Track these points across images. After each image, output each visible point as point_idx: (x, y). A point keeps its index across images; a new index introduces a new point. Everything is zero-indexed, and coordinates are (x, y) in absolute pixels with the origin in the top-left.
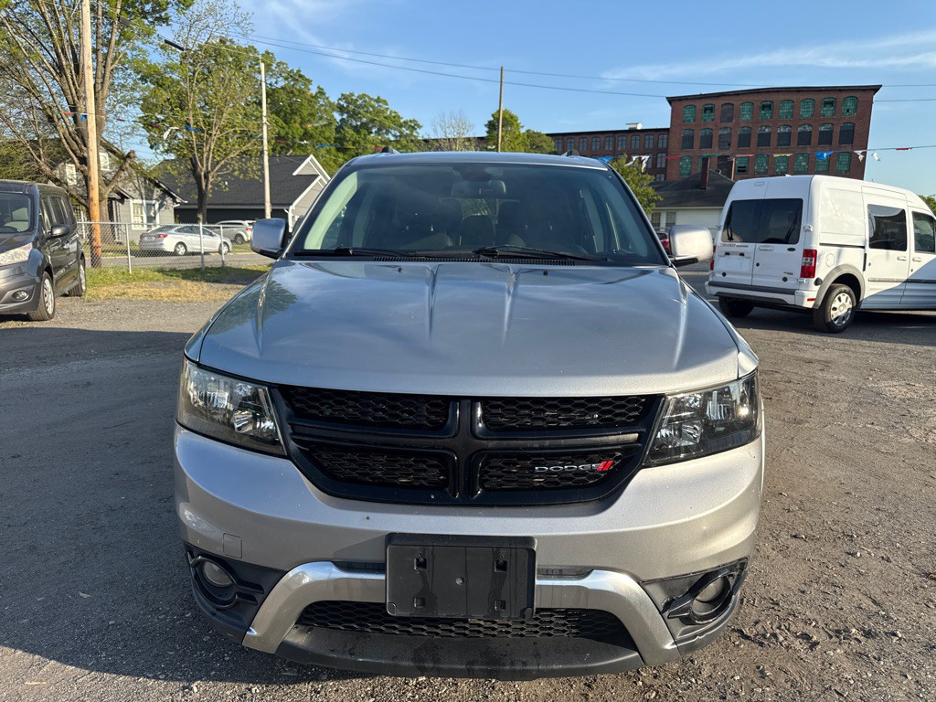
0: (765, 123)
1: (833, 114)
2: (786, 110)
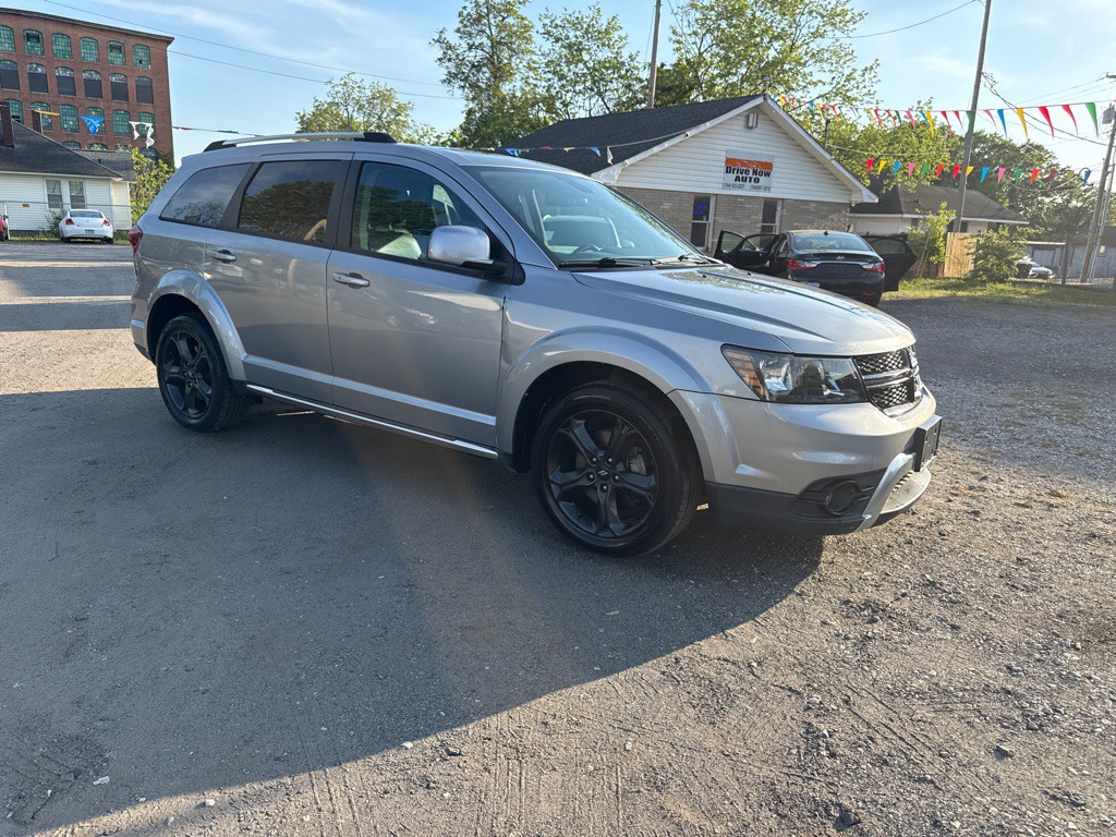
1: (125, 63)
2: (60, 46)
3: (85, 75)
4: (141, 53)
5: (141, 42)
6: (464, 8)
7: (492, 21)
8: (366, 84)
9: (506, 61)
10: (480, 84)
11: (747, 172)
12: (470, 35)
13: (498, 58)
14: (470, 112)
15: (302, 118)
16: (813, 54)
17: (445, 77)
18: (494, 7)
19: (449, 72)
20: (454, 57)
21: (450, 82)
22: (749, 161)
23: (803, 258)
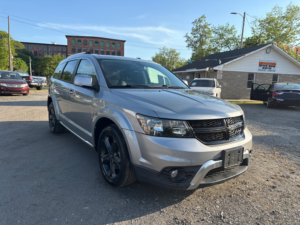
0: (97, 47)
1: (115, 47)
2: (102, 44)
3: (107, 50)
4: (119, 45)
5: (119, 42)
6: (193, 27)
7: (201, 30)
8: (169, 49)
9: (204, 40)
10: (197, 46)
11: (267, 66)
12: (195, 34)
13: (202, 39)
14: (193, 54)
15: (153, 58)
16: (297, 31)
17: (187, 45)
18: (201, 27)
19: (189, 44)
20: (190, 40)
21: (189, 46)
22: (268, 63)
23: (278, 91)
